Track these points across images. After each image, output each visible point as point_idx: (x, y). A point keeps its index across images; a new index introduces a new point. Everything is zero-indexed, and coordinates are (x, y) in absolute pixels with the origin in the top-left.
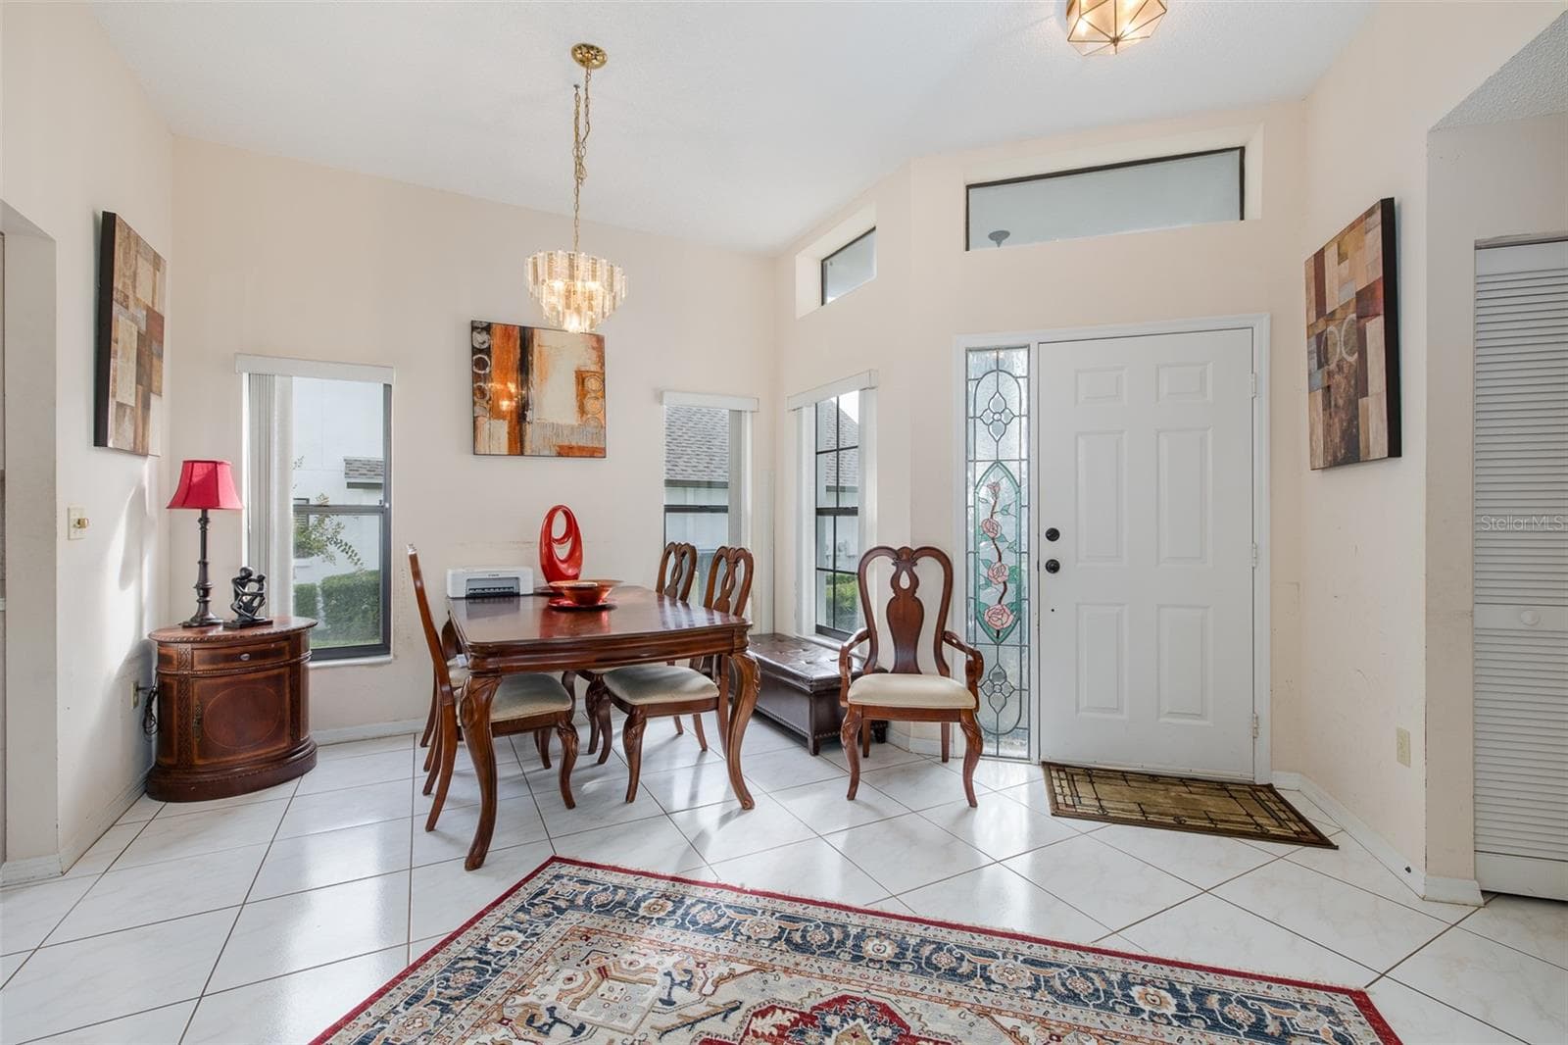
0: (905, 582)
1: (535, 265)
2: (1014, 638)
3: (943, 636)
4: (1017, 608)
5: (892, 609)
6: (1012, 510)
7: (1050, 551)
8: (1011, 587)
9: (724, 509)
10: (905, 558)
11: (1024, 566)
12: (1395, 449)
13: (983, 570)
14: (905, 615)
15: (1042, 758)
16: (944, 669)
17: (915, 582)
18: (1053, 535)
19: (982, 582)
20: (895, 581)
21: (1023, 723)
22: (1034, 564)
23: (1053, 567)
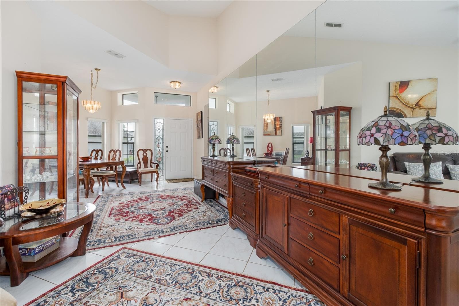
0: (145, 154)
1: (84, 102)
2: (162, 162)
3: (151, 162)
4: (162, 158)
5: (143, 159)
6: (161, 143)
7: (167, 149)
8: (161, 155)
9: (101, 143)
10: (145, 151)
11: (163, 152)
12: (202, 137)
13: (157, 152)
14: (145, 160)
15: (166, 179)
16: (151, 167)
17: (147, 154)
18: (167, 147)
19: (157, 154)
20: (143, 154)
21: (163, 175)
22: (164, 151)
23: (167, 151)
